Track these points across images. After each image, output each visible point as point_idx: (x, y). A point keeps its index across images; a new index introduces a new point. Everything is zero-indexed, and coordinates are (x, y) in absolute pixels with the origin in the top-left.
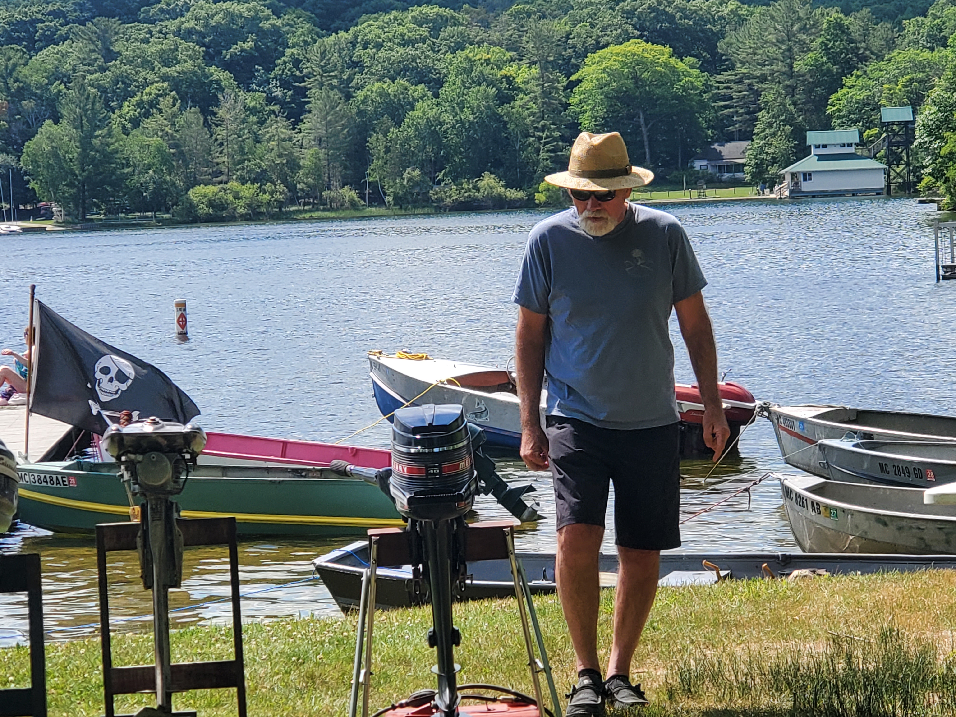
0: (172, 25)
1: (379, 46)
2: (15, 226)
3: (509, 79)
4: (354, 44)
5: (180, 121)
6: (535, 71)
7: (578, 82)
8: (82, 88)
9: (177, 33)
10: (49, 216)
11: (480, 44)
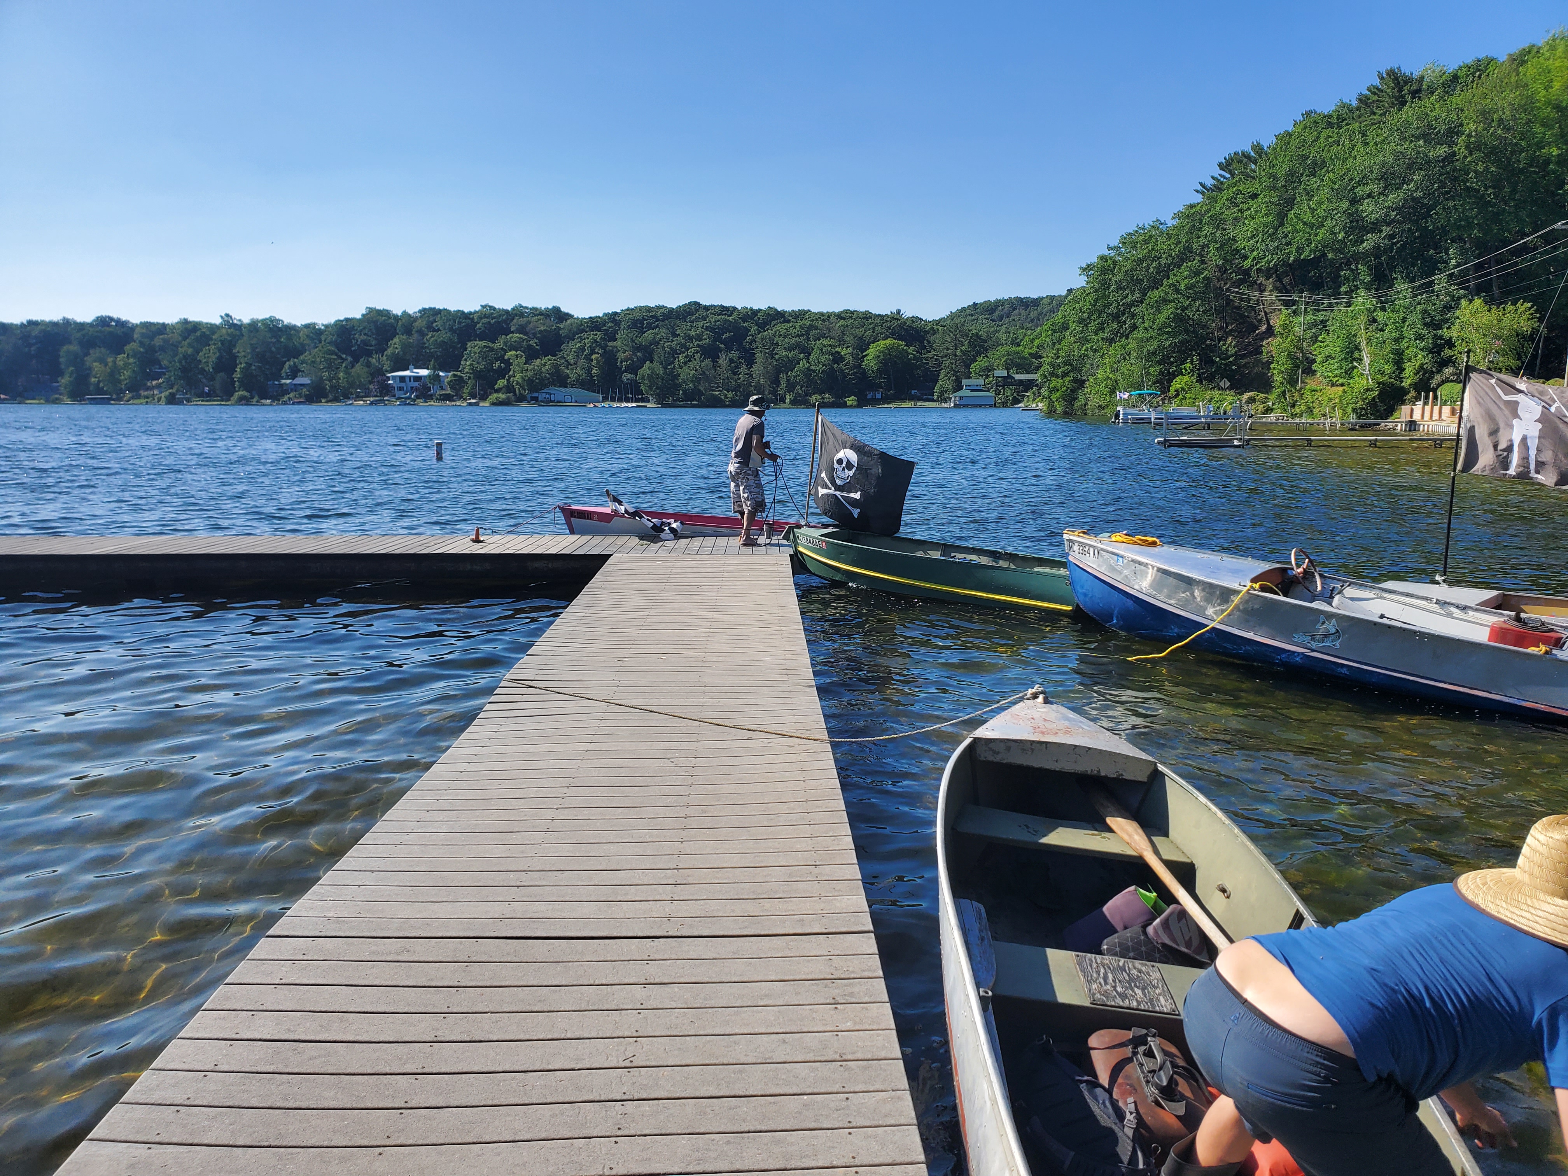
0: (700, 324)
1: (785, 337)
2: (634, 405)
3: (839, 353)
4: (774, 335)
5: (704, 364)
6: (850, 350)
7: (866, 355)
8: (663, 347)
9: (702, 328)
10: (648, 401)
11: (826, 338)
